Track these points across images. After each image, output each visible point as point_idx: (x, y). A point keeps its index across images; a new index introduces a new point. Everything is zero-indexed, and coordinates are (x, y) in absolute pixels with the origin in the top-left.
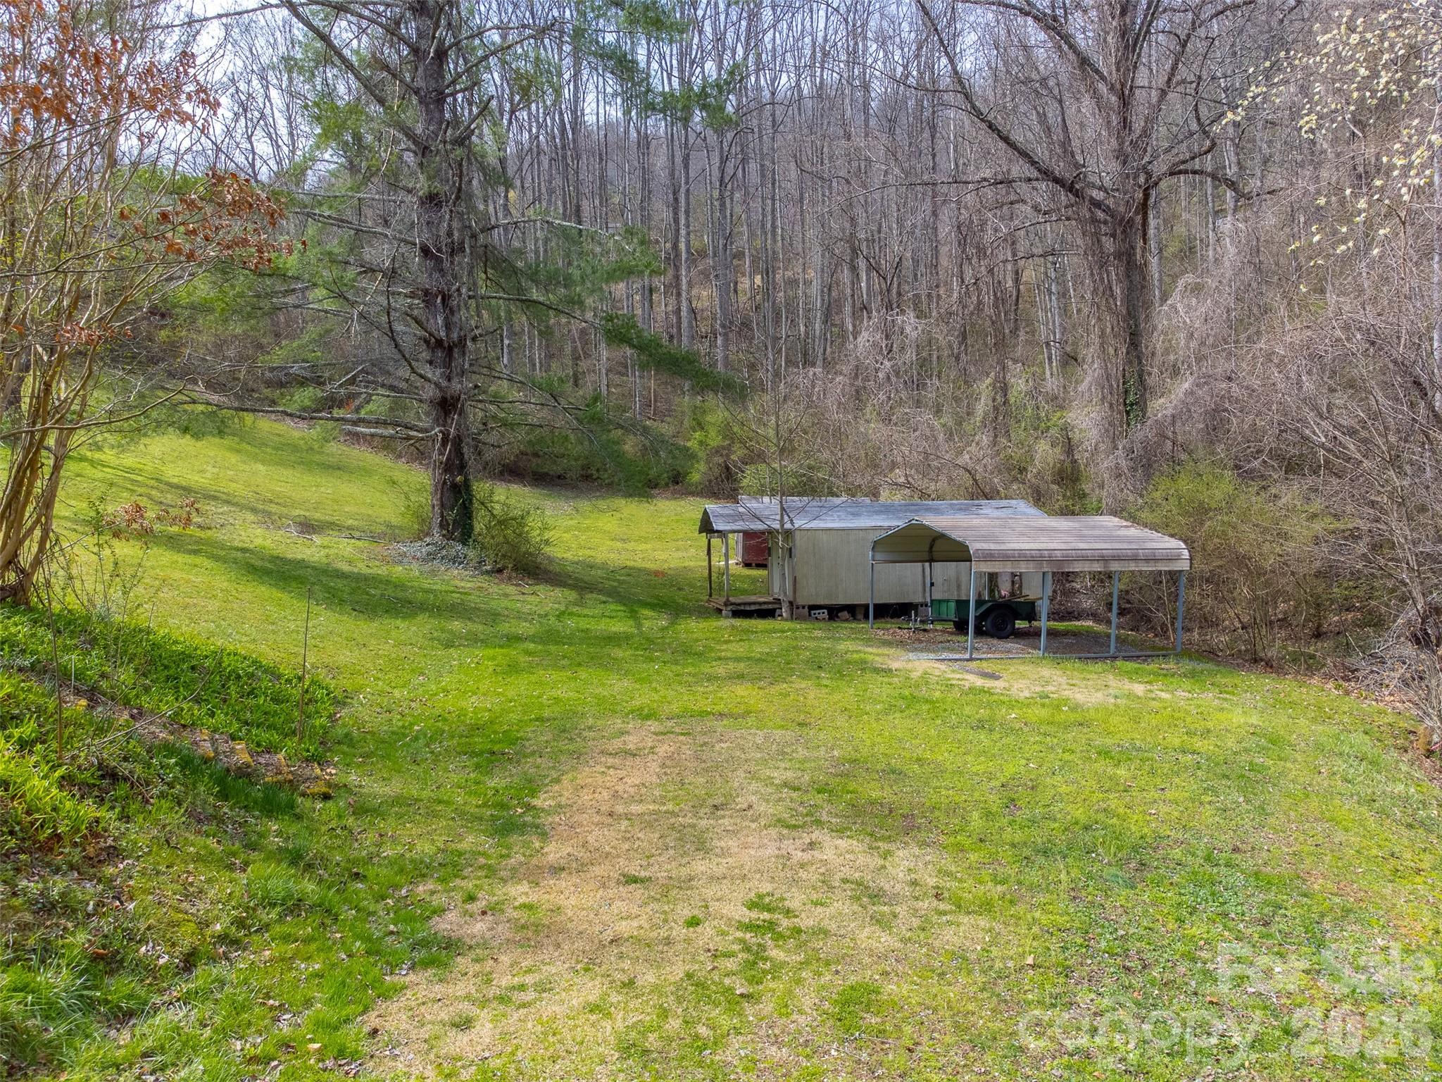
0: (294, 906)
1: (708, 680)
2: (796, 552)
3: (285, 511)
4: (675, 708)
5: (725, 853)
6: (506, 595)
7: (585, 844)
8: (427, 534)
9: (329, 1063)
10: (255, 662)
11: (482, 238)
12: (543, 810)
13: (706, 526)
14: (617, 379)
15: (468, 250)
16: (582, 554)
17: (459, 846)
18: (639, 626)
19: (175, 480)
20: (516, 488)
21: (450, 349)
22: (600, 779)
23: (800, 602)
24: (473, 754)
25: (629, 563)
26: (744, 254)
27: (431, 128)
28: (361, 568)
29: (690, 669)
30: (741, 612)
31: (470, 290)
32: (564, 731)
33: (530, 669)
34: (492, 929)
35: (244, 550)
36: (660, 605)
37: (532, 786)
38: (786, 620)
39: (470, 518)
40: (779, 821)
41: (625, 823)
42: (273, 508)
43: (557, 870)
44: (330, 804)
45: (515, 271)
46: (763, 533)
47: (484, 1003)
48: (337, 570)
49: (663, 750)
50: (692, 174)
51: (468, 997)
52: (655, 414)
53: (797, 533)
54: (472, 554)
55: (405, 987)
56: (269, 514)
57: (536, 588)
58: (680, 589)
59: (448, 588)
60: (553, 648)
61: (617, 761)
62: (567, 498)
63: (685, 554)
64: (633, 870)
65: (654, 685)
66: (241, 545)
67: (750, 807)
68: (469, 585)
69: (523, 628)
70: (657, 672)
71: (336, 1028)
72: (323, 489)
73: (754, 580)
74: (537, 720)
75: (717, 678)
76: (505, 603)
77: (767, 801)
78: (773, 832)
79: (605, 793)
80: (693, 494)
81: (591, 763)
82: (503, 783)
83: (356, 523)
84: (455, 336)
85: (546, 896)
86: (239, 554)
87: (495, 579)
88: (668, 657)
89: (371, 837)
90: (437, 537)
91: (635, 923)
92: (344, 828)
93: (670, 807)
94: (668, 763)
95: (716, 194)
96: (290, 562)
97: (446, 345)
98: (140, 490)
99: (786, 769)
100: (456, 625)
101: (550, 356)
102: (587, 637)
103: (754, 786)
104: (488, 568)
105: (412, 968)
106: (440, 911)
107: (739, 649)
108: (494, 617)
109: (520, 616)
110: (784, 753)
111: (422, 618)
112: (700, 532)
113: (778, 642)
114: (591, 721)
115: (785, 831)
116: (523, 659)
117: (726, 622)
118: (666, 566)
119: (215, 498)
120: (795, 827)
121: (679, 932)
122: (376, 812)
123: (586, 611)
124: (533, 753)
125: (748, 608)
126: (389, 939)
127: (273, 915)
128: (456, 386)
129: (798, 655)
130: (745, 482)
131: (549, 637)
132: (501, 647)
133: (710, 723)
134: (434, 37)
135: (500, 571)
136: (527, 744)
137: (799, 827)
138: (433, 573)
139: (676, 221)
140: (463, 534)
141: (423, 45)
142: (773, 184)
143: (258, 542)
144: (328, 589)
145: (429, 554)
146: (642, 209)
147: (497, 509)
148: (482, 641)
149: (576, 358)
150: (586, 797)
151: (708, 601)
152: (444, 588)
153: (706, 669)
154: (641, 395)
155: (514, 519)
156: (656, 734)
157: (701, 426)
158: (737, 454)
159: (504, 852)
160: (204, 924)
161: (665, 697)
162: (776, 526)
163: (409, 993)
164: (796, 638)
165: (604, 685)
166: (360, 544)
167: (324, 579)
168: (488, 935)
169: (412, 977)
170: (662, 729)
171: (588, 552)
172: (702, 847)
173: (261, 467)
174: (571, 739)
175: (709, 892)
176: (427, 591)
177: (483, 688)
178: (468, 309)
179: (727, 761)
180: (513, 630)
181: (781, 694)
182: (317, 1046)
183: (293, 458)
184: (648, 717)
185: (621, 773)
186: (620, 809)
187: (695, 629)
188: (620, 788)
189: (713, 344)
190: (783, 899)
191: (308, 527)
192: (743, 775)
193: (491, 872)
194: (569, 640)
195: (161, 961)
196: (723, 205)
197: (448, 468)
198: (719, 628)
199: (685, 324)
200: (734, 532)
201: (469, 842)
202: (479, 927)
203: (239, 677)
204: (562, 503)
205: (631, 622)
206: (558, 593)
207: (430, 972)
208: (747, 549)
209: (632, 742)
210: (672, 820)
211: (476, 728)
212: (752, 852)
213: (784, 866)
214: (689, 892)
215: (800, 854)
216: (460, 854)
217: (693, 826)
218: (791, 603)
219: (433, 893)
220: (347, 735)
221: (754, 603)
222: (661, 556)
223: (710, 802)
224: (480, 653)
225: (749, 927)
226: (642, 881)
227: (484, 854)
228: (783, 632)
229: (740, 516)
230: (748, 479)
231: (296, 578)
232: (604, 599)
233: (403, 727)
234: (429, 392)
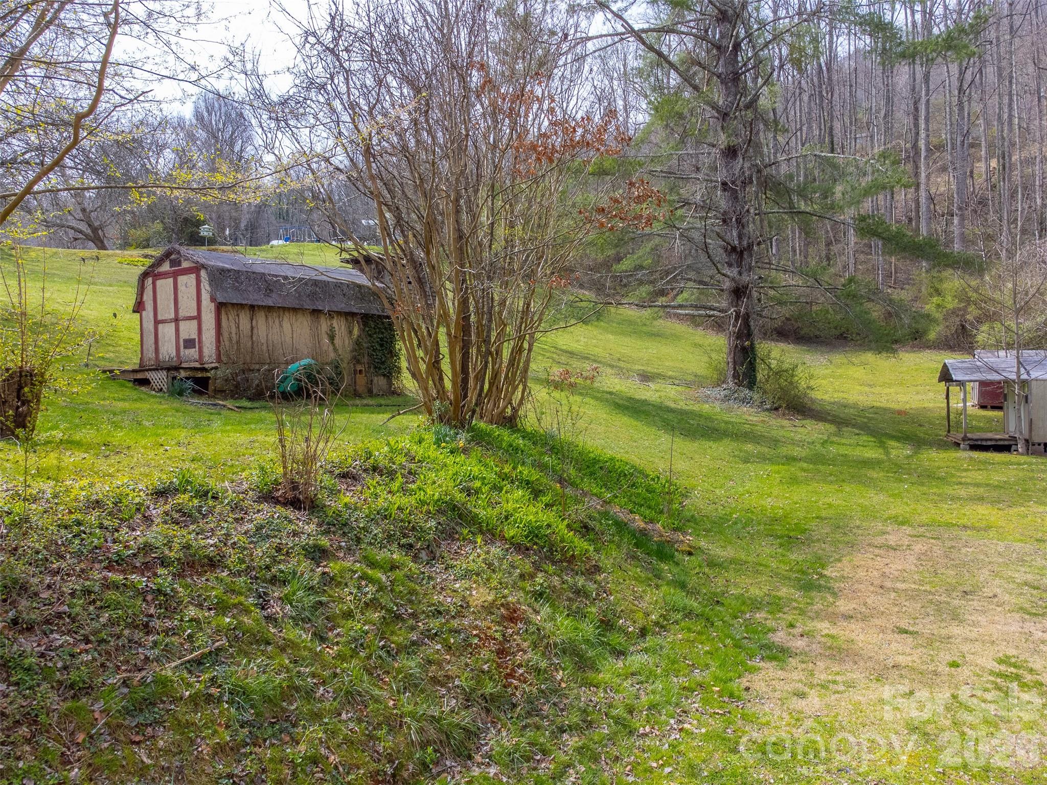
0: (689, 614)
1: (952, 500)
2: (1033, 399)
3: (629, 366)
4: (924, 518)
5: (975, 624)
6: (782, 427)
7: (865, 604)
8: (723, 382)
9: (726, 699)
10: (633, 466)
11: (765, 173)
12: (832, 578)
13: (946, 376)
14: (862, 257)
15: (755, 182)
16: (837, 397)
17: (778, 594)
18: (887, 453)
19: (564, 347)
20: (782, 345)
21: (742, 253)
22: (870, 563)
23: (1036, 440)
24: (777, 537)
25: (875, 404)
26: (980, 145)
27: (729, 99)
28: (682, 405)
29: (935, 490)
30: (978, 446)
31: (756, 209)
32: (838, 527)
33: (807, 481)
34: (809, 646)
35: (611, 393)
36: (905, 438)
37: (821, 562)
38: (1022, 454)
39: (754, 371)
40: (1021, 608)
41: (893, 595)
42: (622, 364)
43: (848, 617)
44: (693, 558)
45: (788, 191)
46: (999, 383)
47: (812, 686)
48: (667, 407)
49: (918, 547)
50: (932, 87)
51: (800, 681)
52: (895, 283)
53: (1034, 383)
54: (756, 396)
55: (759, 669)
56: (621, 368)
57: (804, 422)
58: (920, 425)
59: (741, 421)
60: (821, 467)
61: (882, 552)
62: (822, 352)
63: (924, 397)
64: (903, 624)
65: (905, 500)
66: (608, 390)
67: (995, 596)
68: (755, 419)
69: (797, 452)
70: (907, 491)
71: (725, 682)
72: (650, 351)
73: (990, 420)
74: (817, 518)
75: (959, 499)
76: (782, 432)
77: (1010, 594)
78: (1017, 616)
79: (875, 573)
80: (929, 348)
81: (862, 551)
82: (800, 558)
83: (674, 374)
84: (745, 243)
85: (842, 632)
86: (609, 396)
87: (773, 414)
88: (914, 479)
89: (721, 581)
90: (731, 384)
91: (909, 658)
92: (704, 574)
93: (928, 588)
94: (922, 557)
95: (955, 100)
96: (638, 401)
97: (739, 250)
98: (548, 355)
99: (1025, 572)
100: (749, 447)
101: (807, 245)
102: (846, 460)
103: (997, 581)
104: (768, 407)
105: (762, 659)
106: (774, 631)
107: (979, 477)
108: (775, 442)
109: (793, 443)
110: (1023, 561)
111: (726, 441)
112: (940, 381)
113: (1015, 472)
114: (858, 523)
115: (1027, 617)
116: (801, 474)
117: (964, 454)
118: (908, 406)
119: (587, 358)
120: (1035, 614)
121: (943, 669)
122: (720, 565)
123: (844, 441)
124: (818, 540)
125: (984, 443)
126: (746, 641)
127: (679, 616)
128: (745, 278)
129: (1035, 485)
130: (980, 338)
131: (817, 459)
132: (783, 464)
133: (956, 532)
134: (732, 36)
135: (776, 409)
136: (813, 534)
137: (1039, 615)
138: (730, 410)
139: (916, 125)
140: (750, 382)
141: (724, 43)
142: (1010, 82)
143: (618, 388)
144: (664, 420)
145: (726, 396)
146: (886, 123)
147: (774, 364)
148: (768, 459)
149: (829, 244)
150: (861, 573)
151: (947, 436)
152: (738, 420)
153: (949, 490)
154: (884, 269)
155: (786, 371)
156: (909, 535)
157: (938, 292)
158: (972, 313)
159: (808, 601)
160: (647, 615)
161: (915, 509)
162: (1013, 376)
163: (763, 673)
164: (1032, 471)
165: (865, 497)
166: (679, 388)
167: (661, 413)
168: (807, 649)
169: (762, 664)
170: (915, 533)
171: (841, 395)
172: (956, 617)
173: (611, 337)
174: (845, 533)
175: (965, 648)
176: (726, 423)
177: (775, 493)
178: (754, 223)
179: (973, 561)
180: (789, 452)
181: (1019, 515)
182: (718, 689)
183: (629, 330)
184: (903, 523)
185: (887, 561)
186: (888, 584)
187: (935, 458)
188: (887, 570)
189: (949, 223)
190: (1026, 661)
191: (646, 377)
192: (987, 573)
193: (802, 612)
194: (833, 461)
195: (630, 630)
196: (961, 109)
197: (739, 336)
198: (959, 459)
199: (923, 209)
200: (971, 381)
201: (784, 592)
202: (800, 643)
203: (625, 475)
204: (819, 357)
205: (881, 451)
206: (821, 426)
207: (775, 663)
208: (982, 394)
209: (892, 540)
210: (931, 597)
211: (775, 520)
212: (999, 627)
213: (1027, 640)
214: (949, 646)
215: (1040, 634)
216: (780, 599)
217: (948, 603)
218: (1027, 441)
219: (766, 619)
220: (693, 516)
221: (991, 440)
222: (902, 398)
223: (960, 588)
224: (770, 468)
225: (1000, 675)
226: (911, 633)
227: (795, 601)
228: (1019, 464)
229: (978, 369)
230: (982, 335)
231: (644, 412)
232: (857, 431)
233: (726, 514)
234: (727, 284)
